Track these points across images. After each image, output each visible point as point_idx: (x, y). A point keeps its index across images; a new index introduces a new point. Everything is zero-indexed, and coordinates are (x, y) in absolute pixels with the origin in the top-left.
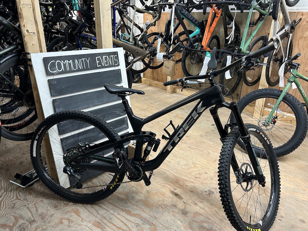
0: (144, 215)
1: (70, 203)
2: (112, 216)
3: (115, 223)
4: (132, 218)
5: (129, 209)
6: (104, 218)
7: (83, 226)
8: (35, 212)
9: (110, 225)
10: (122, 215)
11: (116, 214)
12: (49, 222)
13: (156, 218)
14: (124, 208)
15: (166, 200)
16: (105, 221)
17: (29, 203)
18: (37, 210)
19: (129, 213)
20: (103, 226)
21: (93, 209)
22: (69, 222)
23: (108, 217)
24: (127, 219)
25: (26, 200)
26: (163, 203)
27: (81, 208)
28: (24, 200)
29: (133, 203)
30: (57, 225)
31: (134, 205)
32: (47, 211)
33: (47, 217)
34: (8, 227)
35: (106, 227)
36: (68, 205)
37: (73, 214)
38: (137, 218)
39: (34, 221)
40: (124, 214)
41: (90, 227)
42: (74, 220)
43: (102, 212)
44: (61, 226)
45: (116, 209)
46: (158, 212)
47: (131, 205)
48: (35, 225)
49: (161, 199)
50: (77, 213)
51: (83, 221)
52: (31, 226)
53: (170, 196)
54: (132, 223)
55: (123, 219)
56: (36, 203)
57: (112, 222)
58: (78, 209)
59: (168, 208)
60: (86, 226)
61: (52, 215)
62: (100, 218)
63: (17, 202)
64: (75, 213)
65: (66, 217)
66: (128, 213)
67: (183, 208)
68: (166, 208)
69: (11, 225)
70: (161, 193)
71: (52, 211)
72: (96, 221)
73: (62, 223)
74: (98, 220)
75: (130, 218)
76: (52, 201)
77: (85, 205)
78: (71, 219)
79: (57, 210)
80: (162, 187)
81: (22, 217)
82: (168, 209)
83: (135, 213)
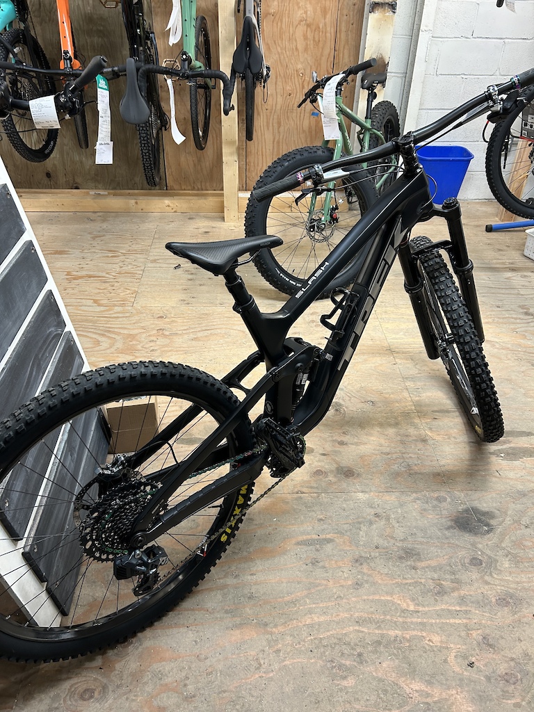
1: (110, 654)
4: (285, 557)
5: (257, 545)
10: (261, 568)
11: (246, 577)
13: (321, 519)
14: (246, 554)
31: (253, 530)
36: (113, 662)
40: (260, 564)
43: (216, 601)
46: (310, 507)
47: (248, 535)
55: (273, 576)
59: (314, 484)
67: (335, 466)
68: (312, 488)
75: (282, 559)
82: (317, 487)
83: (278, 543)
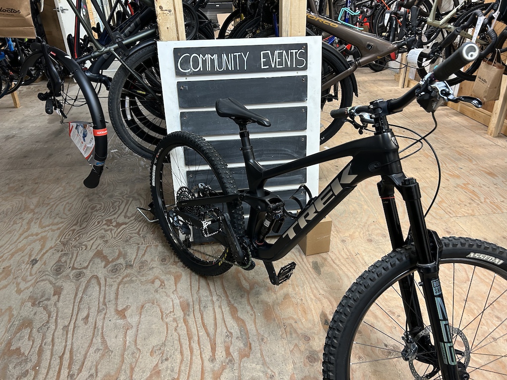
0: (250, 326)
1: (180, 263)
2: (210, 304)
3: (205, 316)
4: (232, 321)
5: (239, 307)
6: (200, 301)
7: (169, 299)
8: (140, 257)
9: (198, 315)
10: (223, 310)
11: (217, 304)
12: (143, 276)
13: (262, 340)
14: (233, 302)
15: (302, 323)
16: (197, 307)
17: (144, 243)
18: (144, 255)
19: (234, 311)
20: (189, 311)
21: (198, 283)
22: (161, 285)
23: (204, 304)
24: (223, 319)
25: (144, 237)
26: (294, 324)
27: (186, 275)
28: (143, 236)
29: (250, 301)
30: (147, 282)
31: (250, 304)
32: (152, 260)
33: (147, 267)
34: (106, 261)
35: (192, 315)
36: (176, 265)
37: (173, 278)
38: (238, 325)
39: (131, 266)
40: (226, 309)
41: (175, 305)
42: (166, 286)
43: (204, 293)
44: (149, 286)
45: (223, 298)
46: (273, 333)
47: (246, 302)
48: (129, 271)
49: (295, 317)
50: (177, 279)
51: (175, 292)
52: (124, 270)
53: (314, 320)
54: (225, 328)
55: (219, 316)
56: (150, 246)
57: (203, 313)
58: (181, 275)
59: (294, 335)
60: (172, 301)
61: (153, 268)
62: (195, 299)
63: (134, 237)
64: (175, 279)
65: (163, 277)
66: (231, 312)
68: (291, 334)
69: (111, 260)
70: (303, 308)
71: (156, 263)
72: (188, 300)
73: (153, 282)
74: (190, 300)
75: (229, 320)
76: (166, 251)
77: (194, 274)
78: (166, 282)
79: (161, 264)
80: (314, 298)
81: (125, 256)
82: (291, 337)
83: (241, 317)
